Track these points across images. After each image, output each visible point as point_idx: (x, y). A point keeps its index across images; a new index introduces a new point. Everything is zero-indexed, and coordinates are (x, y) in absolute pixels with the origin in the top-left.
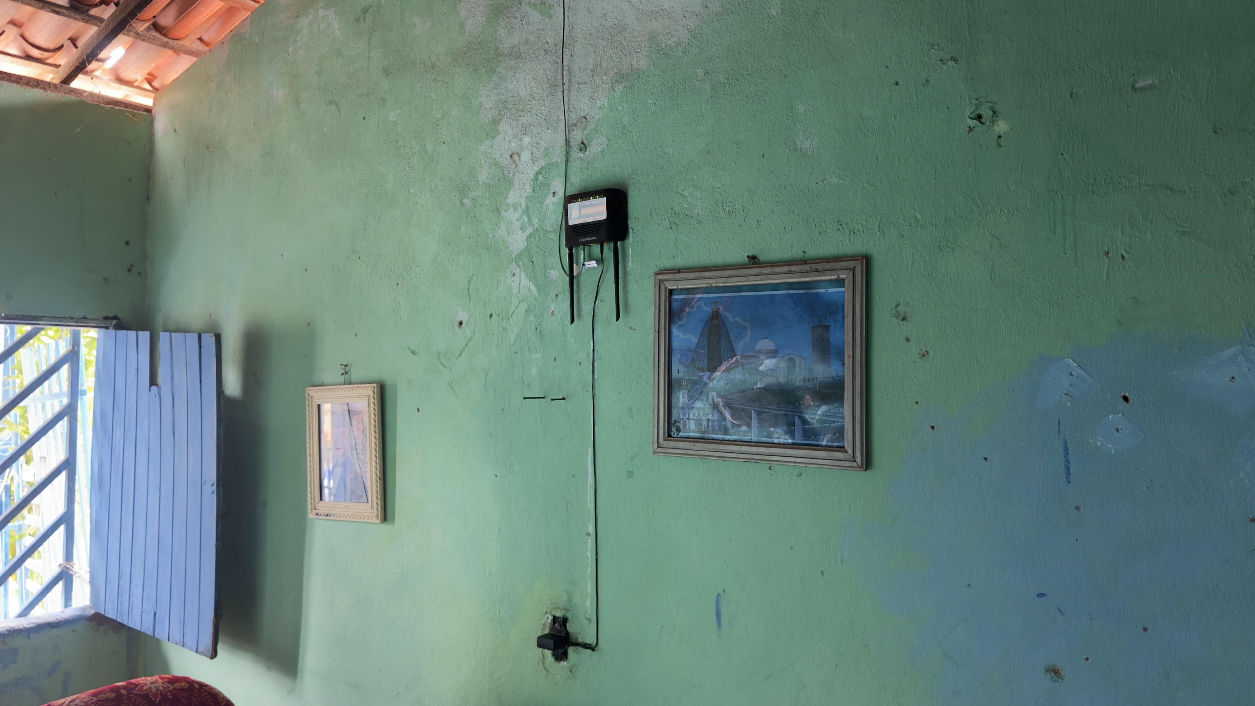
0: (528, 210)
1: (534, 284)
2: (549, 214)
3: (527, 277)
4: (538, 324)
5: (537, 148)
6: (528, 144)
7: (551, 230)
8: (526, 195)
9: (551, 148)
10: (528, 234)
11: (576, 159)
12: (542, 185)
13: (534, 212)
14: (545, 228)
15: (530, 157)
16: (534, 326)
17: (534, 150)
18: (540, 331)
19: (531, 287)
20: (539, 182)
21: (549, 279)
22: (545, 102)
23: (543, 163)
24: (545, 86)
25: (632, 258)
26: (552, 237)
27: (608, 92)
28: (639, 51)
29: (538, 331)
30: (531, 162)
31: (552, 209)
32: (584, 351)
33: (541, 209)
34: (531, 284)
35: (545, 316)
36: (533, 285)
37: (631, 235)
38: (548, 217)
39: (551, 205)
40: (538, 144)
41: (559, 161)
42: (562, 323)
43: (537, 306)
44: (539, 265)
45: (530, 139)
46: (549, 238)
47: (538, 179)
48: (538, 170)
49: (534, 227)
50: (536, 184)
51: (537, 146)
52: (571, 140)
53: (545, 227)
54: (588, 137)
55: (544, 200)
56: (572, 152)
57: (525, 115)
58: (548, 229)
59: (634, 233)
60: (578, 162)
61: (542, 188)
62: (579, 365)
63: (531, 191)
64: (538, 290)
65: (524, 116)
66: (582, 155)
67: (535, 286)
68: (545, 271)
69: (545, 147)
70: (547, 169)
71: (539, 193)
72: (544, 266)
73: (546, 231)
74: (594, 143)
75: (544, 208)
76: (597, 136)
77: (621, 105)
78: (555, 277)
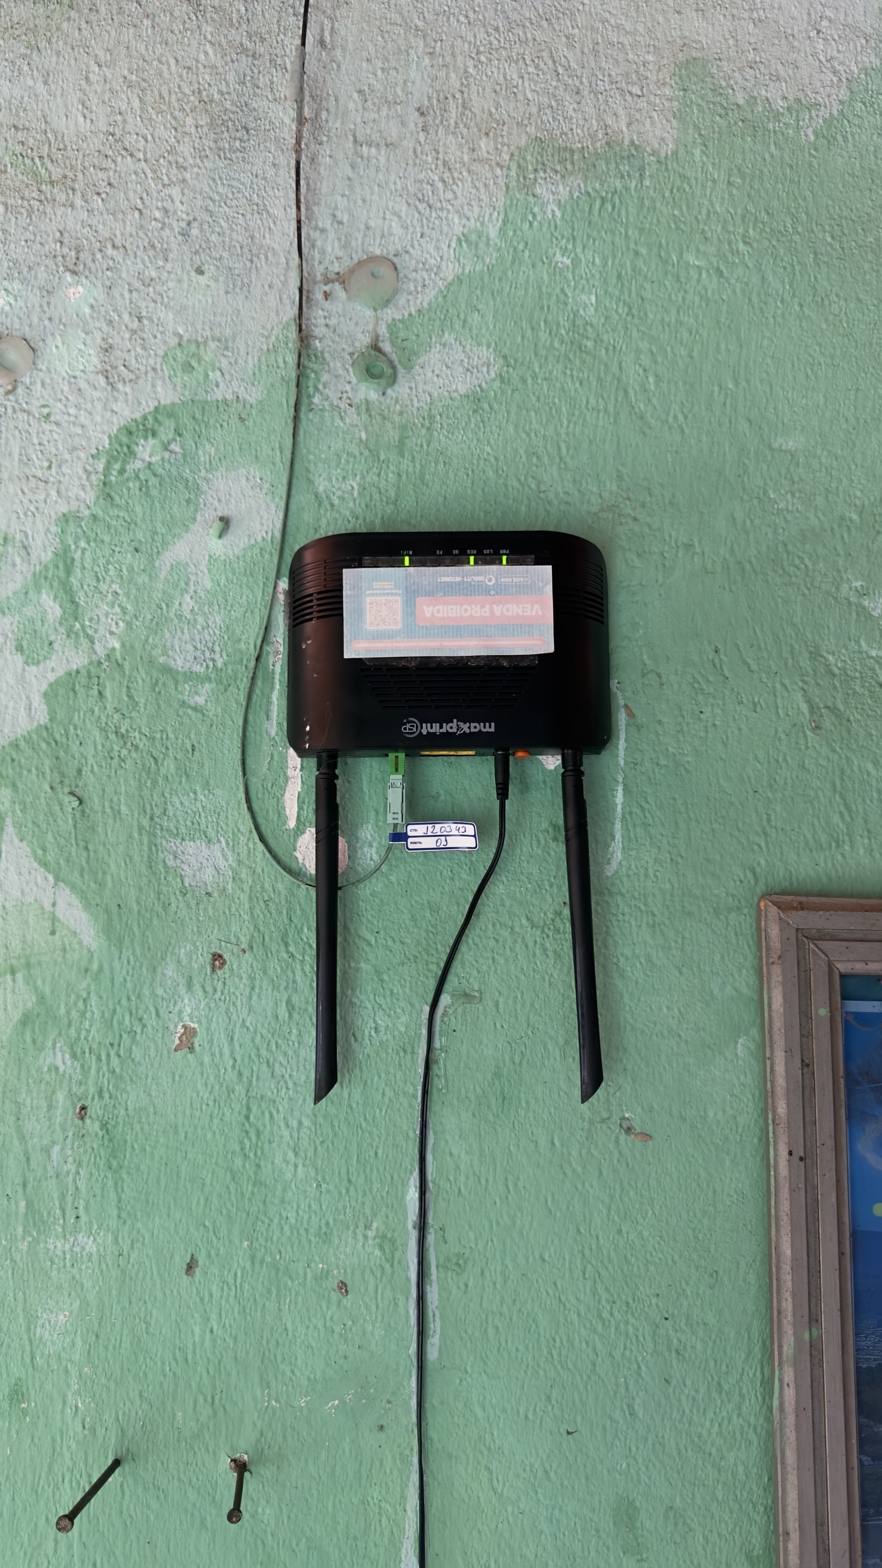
0: (69, 571)
1: (83, 896)
2: (188, 602)
3: (45, 865)
4: (92, 1090)
5: (134, 332)
6: (87, 310)
7: (197, 668)
8: (63, 508)
9: (213, 345)
10: (60, 672)
11: (343, 405)
12: (153, 481)
13: (103, 587)
14: (162, 660)
15: (95, 360)
16: (71, 1094)
17: (121, 339)
18: (104, 1126)
19: (61, 912)
20: (138, 464)
21: (176, 884)
22: (188, 176)
23: (167, 395)
24: (189, 121)
25: (626, 828)
26: (200, 700)
27: (501, 195)
28: (636, 90)
29: (92, 1126)
30: (102, 381)
31: (209, 585)
32: (367, 1227)
33: (143, 579)
34: (65, 895)
35: (137, 1053)
36: (76, 901)
37: (622, 736)
38: (180, 617)
39: (203, 567)
40: (140, 319)
41: (252, 400)
42: (240, 1089)
43: (94, 1000)
44: (117, 813)
45: (99, 293)
46: (183, 704)
47: (132, 453)
48: (138, 416)
49: (98, 647)
50: (122, 471)
51: (135, 324)
52: (319, 331)
53: (165, 653)
54: (402, 335)
55: (165, 544)
56: (325, 377)
57: (79, 202)
58: (179, 663)
59: (639, 728)
60: (352, 417)
61: (154, 492)
62: (335, 1296)
63: (90, 496)
64: (108, 929)
65: (72, 206)
66: (373, 395)
67: (87, 905)
68: (153, 844)
69: (181, 337)
70: (186, 420)
71: (138, 509)
72: (145, 823)
73: (167, 670)
74: (434, 357)
75: (163, 575)
76: (448, 337)
77: (564, 251)
78: (208, 875)
